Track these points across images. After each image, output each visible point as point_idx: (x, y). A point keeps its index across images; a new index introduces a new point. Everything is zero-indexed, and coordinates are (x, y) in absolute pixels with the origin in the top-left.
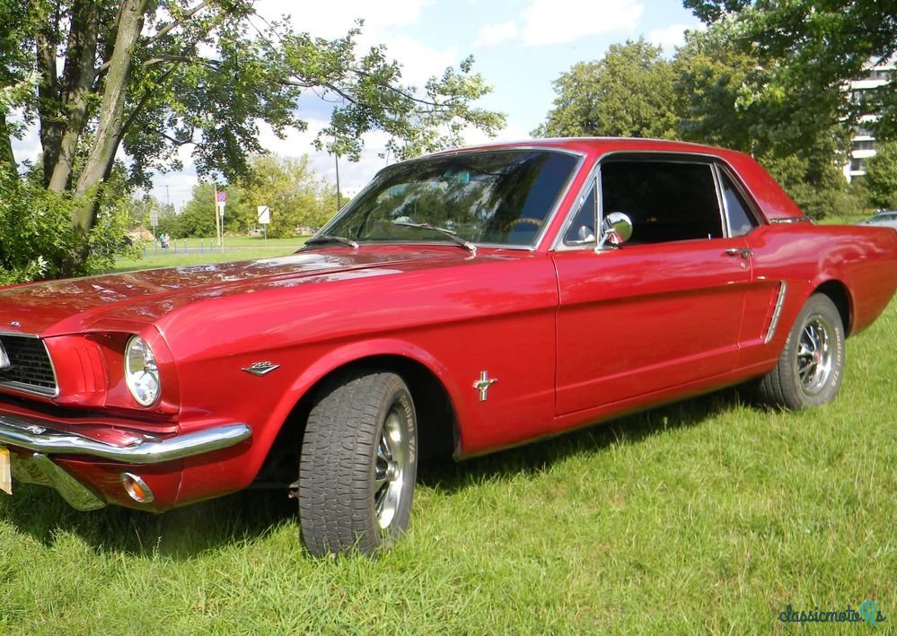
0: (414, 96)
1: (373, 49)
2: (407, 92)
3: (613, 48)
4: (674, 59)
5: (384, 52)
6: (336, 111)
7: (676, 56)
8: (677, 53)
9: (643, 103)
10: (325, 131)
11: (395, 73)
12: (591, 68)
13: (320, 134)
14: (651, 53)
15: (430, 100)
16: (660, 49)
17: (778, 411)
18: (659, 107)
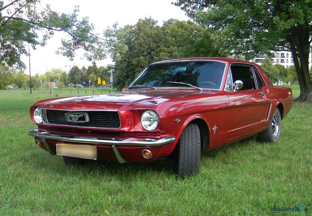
0: (99, 37)
1: (84, 19)
2: (96, 35)
3: (140, 20)
4: (163, 26)
5: (88, 19)
6: (62, 40)
7: (163, 24)
8: (164, 23)
9: (152, 42)
10: (61, 48)
11: (92, 28)
12: (131, 27)
13: (59, 49)
14: (154, 23)
15: (105, 38)
16: (157, 21)
17: (267, 143)
18: (158, 44)
